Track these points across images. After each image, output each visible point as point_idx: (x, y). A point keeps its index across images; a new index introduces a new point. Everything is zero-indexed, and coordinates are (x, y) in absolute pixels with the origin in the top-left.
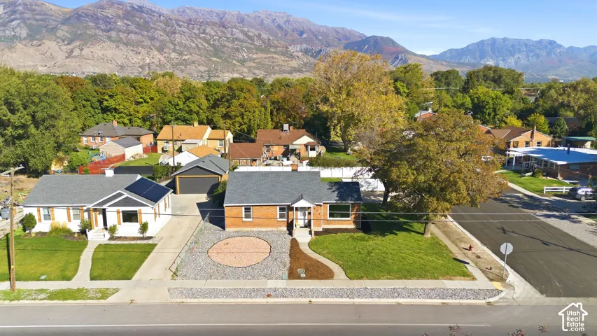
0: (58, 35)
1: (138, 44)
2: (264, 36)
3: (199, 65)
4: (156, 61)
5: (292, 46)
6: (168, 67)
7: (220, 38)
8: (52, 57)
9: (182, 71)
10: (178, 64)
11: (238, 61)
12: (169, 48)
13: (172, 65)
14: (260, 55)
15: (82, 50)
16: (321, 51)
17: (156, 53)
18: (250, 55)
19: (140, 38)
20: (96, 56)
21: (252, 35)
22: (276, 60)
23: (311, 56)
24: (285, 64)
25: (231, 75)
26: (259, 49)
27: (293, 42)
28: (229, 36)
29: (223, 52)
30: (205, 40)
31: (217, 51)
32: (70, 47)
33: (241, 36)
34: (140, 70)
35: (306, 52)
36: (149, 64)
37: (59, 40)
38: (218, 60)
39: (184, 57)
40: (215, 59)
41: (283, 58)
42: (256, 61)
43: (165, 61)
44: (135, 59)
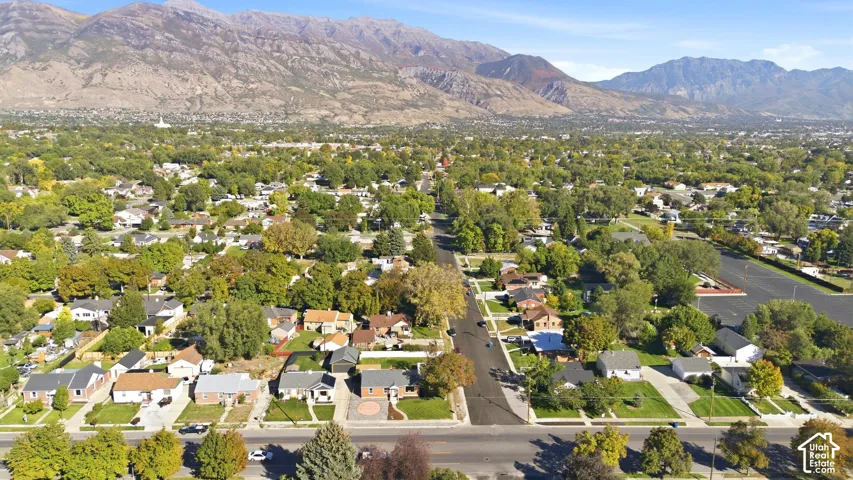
0: (70, 54)
1: (185, 67)
2: (364, 55)
3: (272, 97)
4: (210, 91)
5: (404, 69)
6: (227, 100)
7: (302, 58)
8: (62, 86)
9: (248, 106)
10: (241, 96)
11: (327, 91)
12: (229, 73)
13: (234, 98)
14: (358, 83)
15: (106, 75)
16: (444, 76)
17: (211, 79)
18: (345, 83)
19: (188, 58)
20: (125, 84)
21: (348, 53)
22: (381, 90)
23: (431, 84)
24: (393, 95)
25: (317, 112)
26: (356, 74)
27: (405, 63)
28: (314, 54)
29: (306, 79)
30: (280, 60)
31: (297, 76)
32: (89, 71)
33: (332, 55)
34: (188, 104)
35: (423, 78)
36: (200, 96)
37: (72, 61)
38: (298, 89)
39: (251, 86)
40: (294, 88)
41: (390, 87)
42: (353, 91)
43: (224, 92)
44: (181, 89)
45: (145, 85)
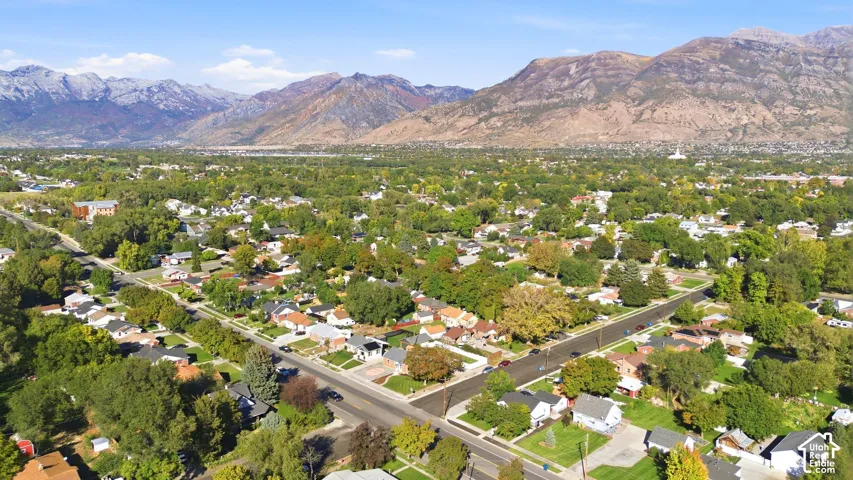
1: (736, 97)
6: (776, 129)
9: (799, 135)
10: (793, 124)
12: (784, 100)
13: (785, 125)
15: (654, 111)
17: (760, 108)
19: (740, 87)
20: (670, 118)
32: (640, 108)
34: (729, 134)
36: (745, 126)
37: (629, 100)
39: (809, 112)
43: (773, 120)
44: (726, 120)
45: (689, 118)
